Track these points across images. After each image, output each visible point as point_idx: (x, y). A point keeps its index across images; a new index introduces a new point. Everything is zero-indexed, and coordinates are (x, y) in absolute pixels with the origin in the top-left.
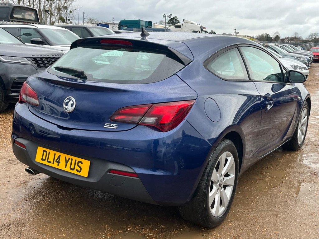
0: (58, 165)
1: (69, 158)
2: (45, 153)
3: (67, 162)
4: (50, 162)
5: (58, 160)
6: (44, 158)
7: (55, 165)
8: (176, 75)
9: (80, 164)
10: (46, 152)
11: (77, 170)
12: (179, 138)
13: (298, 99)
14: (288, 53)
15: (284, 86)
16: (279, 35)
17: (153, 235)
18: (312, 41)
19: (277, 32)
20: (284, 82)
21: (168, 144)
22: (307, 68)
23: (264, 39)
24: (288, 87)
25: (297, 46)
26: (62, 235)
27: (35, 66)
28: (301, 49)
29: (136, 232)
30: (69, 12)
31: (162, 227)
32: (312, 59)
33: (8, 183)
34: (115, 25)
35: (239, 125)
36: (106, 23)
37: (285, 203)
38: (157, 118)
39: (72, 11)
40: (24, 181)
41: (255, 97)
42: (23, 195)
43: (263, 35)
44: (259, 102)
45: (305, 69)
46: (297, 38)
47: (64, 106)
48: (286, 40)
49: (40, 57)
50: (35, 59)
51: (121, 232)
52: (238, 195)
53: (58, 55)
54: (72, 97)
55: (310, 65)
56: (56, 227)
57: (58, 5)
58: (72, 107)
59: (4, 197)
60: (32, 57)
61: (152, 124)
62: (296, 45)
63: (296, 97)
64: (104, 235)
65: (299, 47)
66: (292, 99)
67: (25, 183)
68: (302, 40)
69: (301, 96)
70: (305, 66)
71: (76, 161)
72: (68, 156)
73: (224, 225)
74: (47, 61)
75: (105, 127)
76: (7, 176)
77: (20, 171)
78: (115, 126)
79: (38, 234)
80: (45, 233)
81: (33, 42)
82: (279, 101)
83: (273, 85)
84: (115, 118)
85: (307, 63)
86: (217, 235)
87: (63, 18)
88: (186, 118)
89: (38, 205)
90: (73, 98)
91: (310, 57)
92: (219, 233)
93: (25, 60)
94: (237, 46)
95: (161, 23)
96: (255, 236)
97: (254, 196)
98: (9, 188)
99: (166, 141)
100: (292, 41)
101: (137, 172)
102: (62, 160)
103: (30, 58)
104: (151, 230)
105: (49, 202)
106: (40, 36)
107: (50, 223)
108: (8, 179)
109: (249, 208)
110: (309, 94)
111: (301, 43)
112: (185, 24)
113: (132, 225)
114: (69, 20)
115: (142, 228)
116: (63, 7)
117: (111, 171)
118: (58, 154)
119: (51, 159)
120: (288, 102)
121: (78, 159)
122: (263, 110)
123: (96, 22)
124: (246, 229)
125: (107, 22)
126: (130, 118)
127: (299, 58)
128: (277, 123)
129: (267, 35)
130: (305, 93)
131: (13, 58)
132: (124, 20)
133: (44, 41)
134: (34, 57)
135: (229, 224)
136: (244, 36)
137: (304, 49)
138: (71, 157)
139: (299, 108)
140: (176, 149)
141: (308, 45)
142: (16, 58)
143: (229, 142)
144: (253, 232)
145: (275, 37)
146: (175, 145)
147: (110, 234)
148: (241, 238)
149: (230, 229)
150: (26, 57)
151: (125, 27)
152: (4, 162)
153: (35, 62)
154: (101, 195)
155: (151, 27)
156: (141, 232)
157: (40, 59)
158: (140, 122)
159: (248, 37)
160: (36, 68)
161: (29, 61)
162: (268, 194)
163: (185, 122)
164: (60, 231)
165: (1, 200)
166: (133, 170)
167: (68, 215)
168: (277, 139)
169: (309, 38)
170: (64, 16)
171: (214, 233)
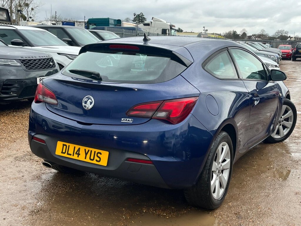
0: (78, 157)
1: (89, 150)
2: (65, 147)
3: (86, 154)
4: (71, 155)
5: (78, 153)
6: (64, 151)
7: (75, 157)
8: (181, 75)
9: (99, 155)
10: (66, 145)
11: (97, 161)
12: (186, 131)
13: (279, 95)
14: (258, 51)
15: (267, 83)
16: (246, 32)
17: (166, 214)
18: (278, 38)
19: (244, 30)
20: (267, 80)
21: (177, 136)
22: (278, 65)
23: (231, 36)
24: (270, 84)
25: (266, 44)
26: (88, 217)
27: (24, 68)
28: (269, 46)
29: (151, 213)
30: (31, 10)
31: (172, 208)
32: (280, 56)
33: (23, 177)
34: (81, 23)
35: (233, 118)
36: (70, 21)
37: (274, 186)
38: (168, 112)
39: (34, 9)
40: (37, 175)
41: (245, 94)
42: (41, 187)
43: (230, 32)
44: (248, 98)
45: (276, 66)
46: (264, 35)
47: (83, 104)
48: (253, 38)
49: (28, 58)
50: (24, 61)
51: (138, 213)
52: (233, 181)
53: (45, 57)
54: (90, 96)
55: (279, 63)
56: (80, 211)
57: (19, 2)
58: (91, 105)
59: (24, 190)
60: (21, 59)
61: (164, 118)
62: (264, 43)
63: (278, 93)
64: (124, 216)
65: (268, 45)
66: (274, 95)
67: (39, 177)
68: (268, 37)
69: (281, 93)
70: (276, 64)
71: (95, 152)
72: (87, 149)
73: (225, 204)
74: (34, 62)
75: (122, 121)
76: (19, 172)
77: (30, 167)
78: (131, 120)
79: (66, 217)
80: (72, 217)
81: (13, 43)
82: (263, 98)
83: (257, 82)
84: (131, 114)
85: (277, 60)
86: (221, 212)
87: (25, 16)
88: (192, 112)
89: (58, 194)
90: (91, 97)
91: (279, 55)
92: (222, 211)
93: (15, 62)
94: (227, 49)
95: (127, 21)
96: (253, 212)
97: (246, 181)
98: (25, 181)
99: (175, 133)
100: (259, 38)
101: (152, 159)
102: (82, 152)
103: (19, 60)
104: (164, 211)
105: (66, 191)
106: (19, 37)
107: (73, 209)
108: (22, 174)
109: (244, 191)
110: (288, 91)
111: (269, 40)
112: (154, 22)
113: (145, 207)
114: (31, 18)
115: (156, 210)
116: (24, 4)
117: (129, 159)
118: (77, 147)
119: (71, 152)
120: (271, 98)
121: (97, 151)
122: (251, 106)
123: (59, 19)
124: (244, 208)
125: (71, 19)
126: (144, 113)
127: (269, 56)
128: (262, 118)
129: (235, 33)
130: (285, 90)
131: (3, 60)
132: (92, 18)
133: (25, 42)
134: (22, 59)
135: (229, 204)
136: (212, 34)
137: (272, 47)
138: (90, 149)
139: (280, 104)
140: (184, 139)
141: (276, 43)
142: (5, 60)
143: (225, 134)
144: (251, 210)
145: (242, 34)
146: (183, 137)
147: (129, 215)
148: (241, 214)
149: (230, 207)
150: (15, 59)
151: (93, 25)
152: (11, 159)
153: (24, 64)
154: (112, 184)
155: (119, 26)
156: (155, 212)
157: (28, 61)
158: (153, 117)
159: (216, 35)
160: (26, 70)
161: (18, 63)
162: (258, 179)
163: (191, 116)
164: (85, 214)
165: (22, 191)
166: (148, 157)
167: (87, 201)
168: (262, 131)
169: (276, 35)
170: (25, 13)
171: (218, 211)
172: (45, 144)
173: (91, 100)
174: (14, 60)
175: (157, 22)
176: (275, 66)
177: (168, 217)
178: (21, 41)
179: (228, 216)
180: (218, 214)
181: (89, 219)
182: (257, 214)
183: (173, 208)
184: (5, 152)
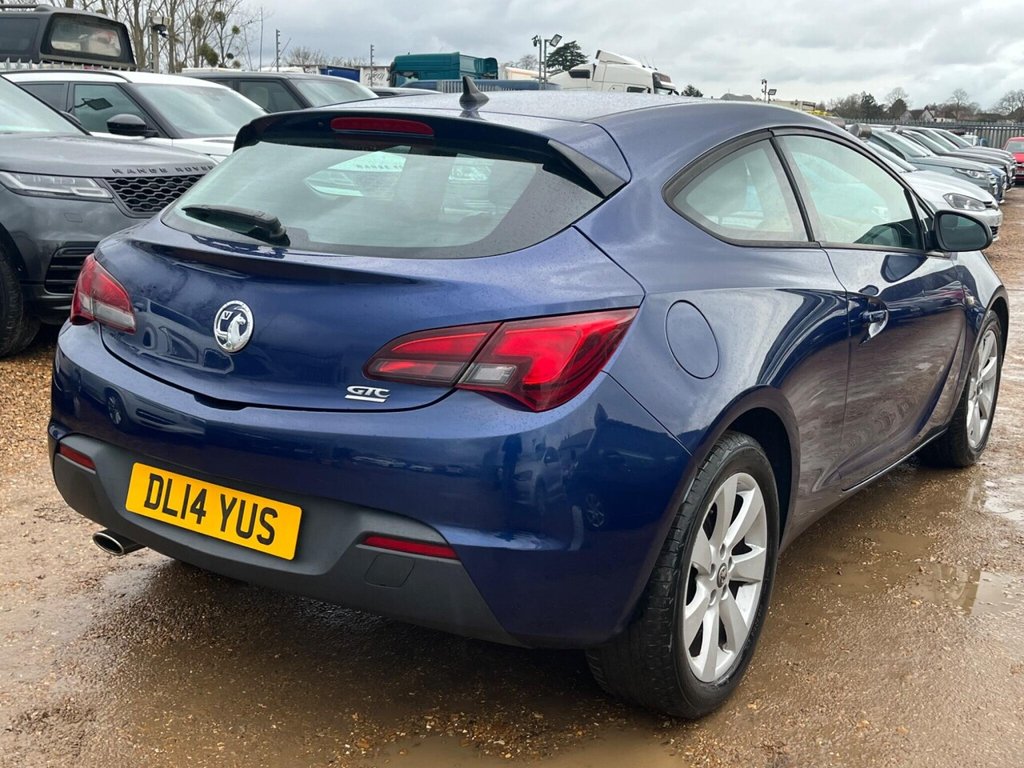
0: (199, 522)
1: (235, 500)
2: (156, 484)
3: (226, 513)
4: (174, 513)
5: (198, 507)
6: (153, 500)
7: (189, 522)
8: (575, 227)
9: (268, 518)
10: (160, 479)
11: (260, 538)
12: (587, 433)
13: (967, 301)
14: (934, 155)
15: (922, 260)
16: (904, 99)
17: (507, 743)
18: (1011, 116)
19: (898, 90)
20: (921, 248)
21: (551, 451)
22: (995, 203)
23: (857, 111)
24: (933, 264)
25: (963, 134)
26: (214, 745)
27: (123, 205)
28: (975, 142)
29: (451, 734)
30: (230, 32)
31: (533, 717)
32: (1010, 175)
33: (39, 581)
34: (379, 72)
35: (779, 386)
36: (350, 65)
37: (929, 637)
38: (515, 367)
39: (241, 29)
40: (90, 575)
41: (830, 297)
42: (88, 621)
43: (853, 98)
44: (842, 312)
45: (988, 205)
46: (964, 109)
47: (218, 331)
48: (928, 116)
49: (138, 175)
50: (122, 181)
51: (402, 734)
52: (777, 613)
53: (196, 169)
54: (241, 303)
55: (1004, 195)
56: (194, 720)
57: (196, 10)
58: (241, 334)
59: (25, 627)
60: (113, 175)
61: (499, 388)
62: (960, 131)
63: (960, 296)
64: (347, 746)
65: (971, 136)
66: (948, 302)
67: (94, 582)
68: (978, 114)
69: (975, 293)
70: (989, 198)
71: (255, 507)
72: (230, 494)
73: (734, 708)
74: (159, 187)
75: (348, 397)
76: (37, 559)
77: (78, 542)
78: (381, 393)
79: (135, 742)
80: (159, 741)
81: (115, 128)
82: (906, 311)
83: (887, 257)
84: (381, 370)
85: (996, 186)
86: (711, 741)
87: (212, 50)
88: (607, 367)
89: (137, 651)
90: (245, 306)
91: (1005, 169)
92: (717, 735)
93: (90, 186)
94: (769, 135)
95: (527, 65)
96: (834, 743)
97: (829, 617)
98: (42, 598)
99: (544, 440)
100: (946, 117)
101: (451, 542)
102: (212, 506)
103: (106, 178)
104: (500, 727)
105: (171, 639)
106: (136, 109)
107: (174, 709)
108: (39, 570)
109: (813, 655)
110: (1001, 288)
111: (974, 124)
112: (603, 65)
113: (437, 712)
114: (230, 56)
115: (471, 722)
116: (209, 14)
117: (369, 538)
118: (198, 486)
119: (175, 503)
120: (935, 312)
121: (263, 503)
122: (856, 340)
123: (316, 61)
124: (804, 722)
125: (353, 61)
126: (427, 370)
127: (968, 172)
128: (900, 379)
129: (868, 99)
130: (988, 283)
131: (53, 179)
132: (406, 54)
133: (150, 125)
134: (119, 175)
135: (749, 706)
136: (792, 103)
137: (985, 144)
138: (241, 496)
139: (970, 332)
140: (576, 465)
141: (998, 130)
142: (61, 178)
143: (746, 442)
144: (826, 732)
145: (890, 105)
146: (573, 453)
147: (368, 741)
148: (787, 749)
149: (752, 719)
150: (92, 178)
151: (410, 77)
152: (26, 513)
153: (123, 191)
154: (339, 616)
155: (492, 78)
156: (468, 733)
157: (138, 182)
158: (460, 381)
159: (806, 107)
160: (127, 213)
161: (103, 190)
162: (872, 609)
163: (606, 379)
164: (209, 733)
165: (16, 635)
166: (440, 534)
167: (233, 681)
168: (900, 430)
169: (1002, 108)
170: (214, 43)
171: (702, 735)
172: (94, 472)
173: (244, 316)
174: (90, 181)
175: (613, 65)
176: (985, 203)
177: (508, 756)
178: (139, 121)
179: (737, 757)
180: (700, 747)
181: (219, 752)
182: (850, 752)
183: (536, 716)
184: (14, 486)
